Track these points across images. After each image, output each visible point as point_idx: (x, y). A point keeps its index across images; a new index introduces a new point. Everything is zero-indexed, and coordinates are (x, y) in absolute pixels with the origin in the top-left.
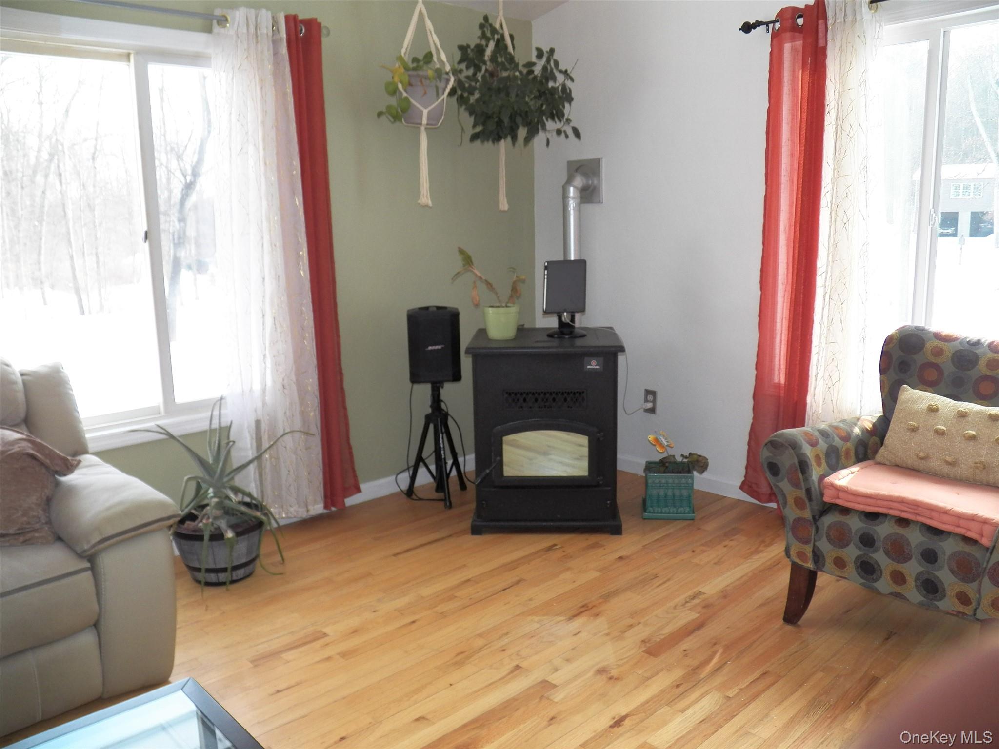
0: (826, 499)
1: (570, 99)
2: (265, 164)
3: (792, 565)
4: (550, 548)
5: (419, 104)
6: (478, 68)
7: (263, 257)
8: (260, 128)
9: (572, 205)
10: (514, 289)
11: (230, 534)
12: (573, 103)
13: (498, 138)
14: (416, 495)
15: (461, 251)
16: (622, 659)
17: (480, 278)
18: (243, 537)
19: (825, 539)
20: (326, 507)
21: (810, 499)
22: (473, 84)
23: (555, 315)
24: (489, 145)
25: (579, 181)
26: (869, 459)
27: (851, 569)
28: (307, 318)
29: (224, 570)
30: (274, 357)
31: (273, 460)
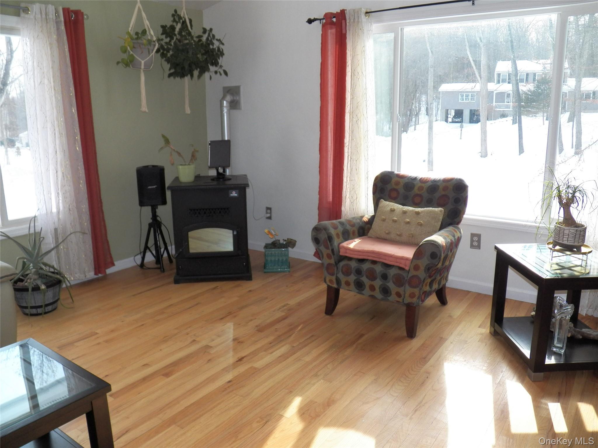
0: (341, 254)
1: (222, 54)
2: (55, 89)
3: (328, 286)
4: (214, 288)
5: (139, 57)
6: (172, 38)
7: (55, 140)
8: (51, 70)
9: (225, 110)
10: (193, 156)
11: (43, 287)
12: (224, 56)
13: (183, 76)
14: (145, 267)
15: (164, 136)
16: (245, 334)
17: (174, 150)
18: (50, 288)
19: (340, 273)
20: (96, 274)
21: (334, 254)
22: (169, 46)
23: (215, 169)
24: (178, 79)
25: (229, 98)
26: (366, 235)
27: (352, 286)
28: (81, 172)
29: (40, 307)
30: (64, 194)
31: (65, 249)
